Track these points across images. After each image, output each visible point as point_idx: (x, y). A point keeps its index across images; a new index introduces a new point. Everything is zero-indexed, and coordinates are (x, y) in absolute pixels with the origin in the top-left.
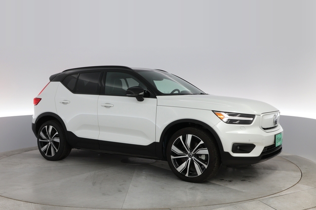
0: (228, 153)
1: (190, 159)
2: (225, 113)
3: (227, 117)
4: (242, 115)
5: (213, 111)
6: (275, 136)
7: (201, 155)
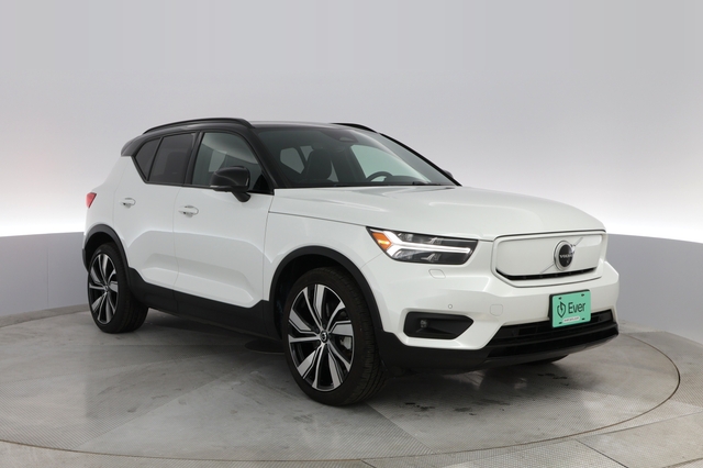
0: (392, 337)
1: (323, 345)
2: (396, 232)
3: (396, 245)
4: (446, 241)
5: (368, 228)
6: (551, 297)
7: (343, 337)
